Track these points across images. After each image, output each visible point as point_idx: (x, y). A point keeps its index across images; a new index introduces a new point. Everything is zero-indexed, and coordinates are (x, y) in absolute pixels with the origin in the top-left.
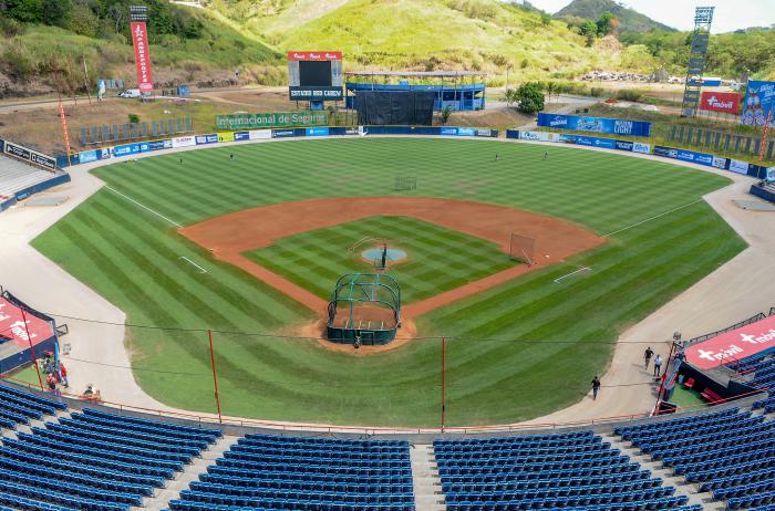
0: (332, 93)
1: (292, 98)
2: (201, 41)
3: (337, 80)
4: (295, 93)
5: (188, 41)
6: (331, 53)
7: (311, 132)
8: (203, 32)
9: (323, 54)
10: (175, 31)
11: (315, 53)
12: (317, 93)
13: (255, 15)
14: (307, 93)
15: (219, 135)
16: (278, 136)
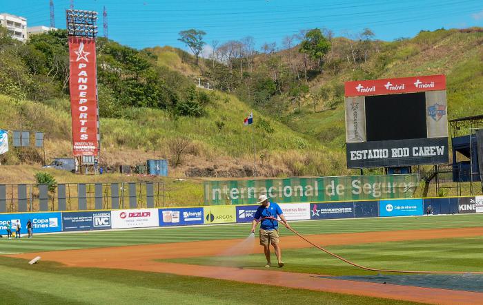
0: (428, 151)
1: (351, 164)
2: (202, 120)
3: (438, 126)
4: (357, 155)
5: (182, 118)
6: (424, 79)
7: (389, 208)
8: (209, 109)
9: (409, 81)
10: (162, 106)
11: (395, 81)
12: (399, 153)
13: (296, 113)
14: (380, 153)
15: (207, 210)
16: (322, 216)
